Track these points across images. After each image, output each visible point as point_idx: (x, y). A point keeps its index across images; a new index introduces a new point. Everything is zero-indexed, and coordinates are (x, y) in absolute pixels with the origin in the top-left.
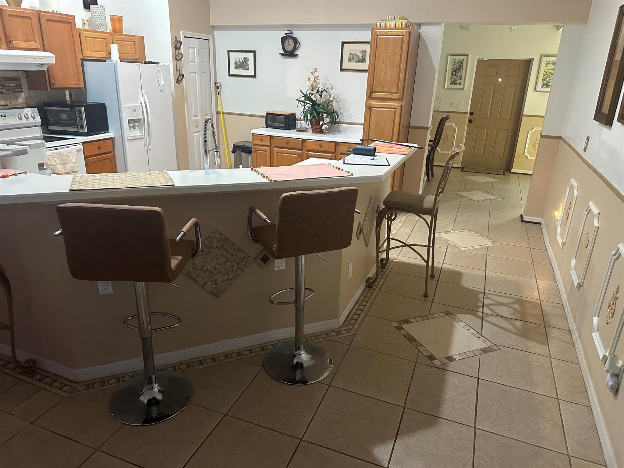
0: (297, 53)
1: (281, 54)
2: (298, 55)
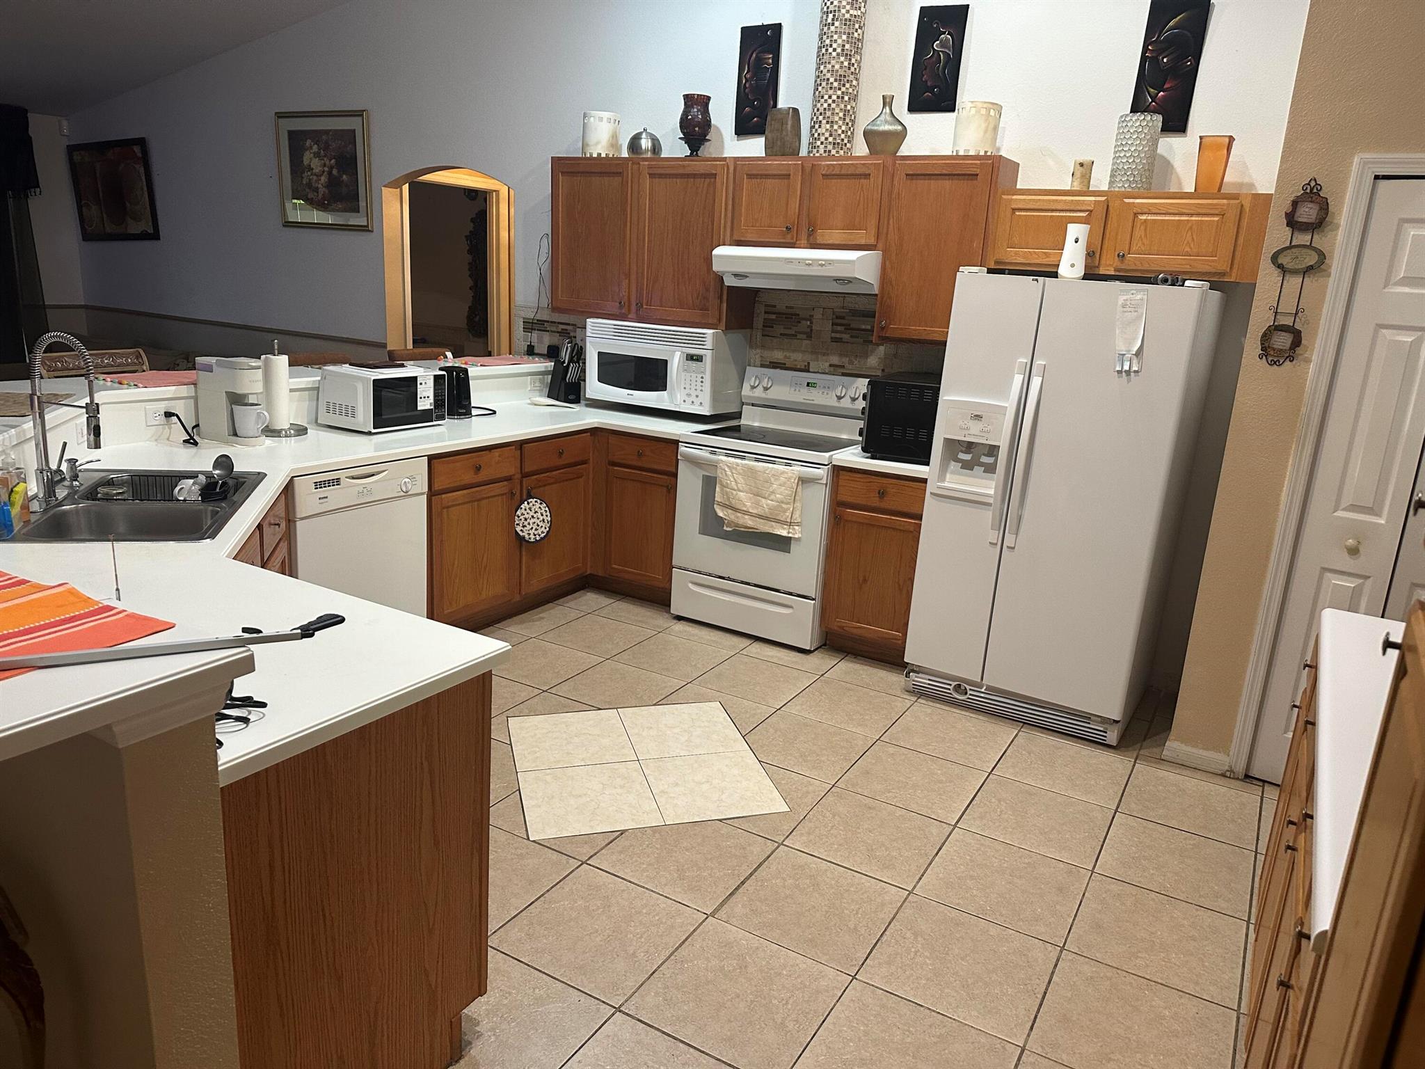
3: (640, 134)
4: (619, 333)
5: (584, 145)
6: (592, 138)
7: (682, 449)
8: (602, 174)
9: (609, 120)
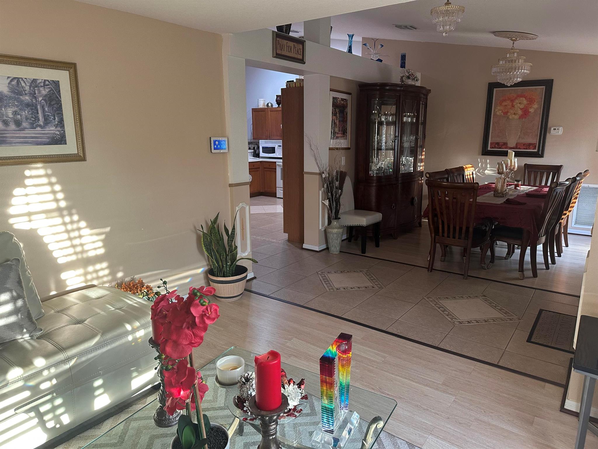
3: (268, 103)
4: (266, 143)
5: (258, 106)
6: (259, 105)
7: (277, 163)
8: (261, 111)
9: (263, 101)
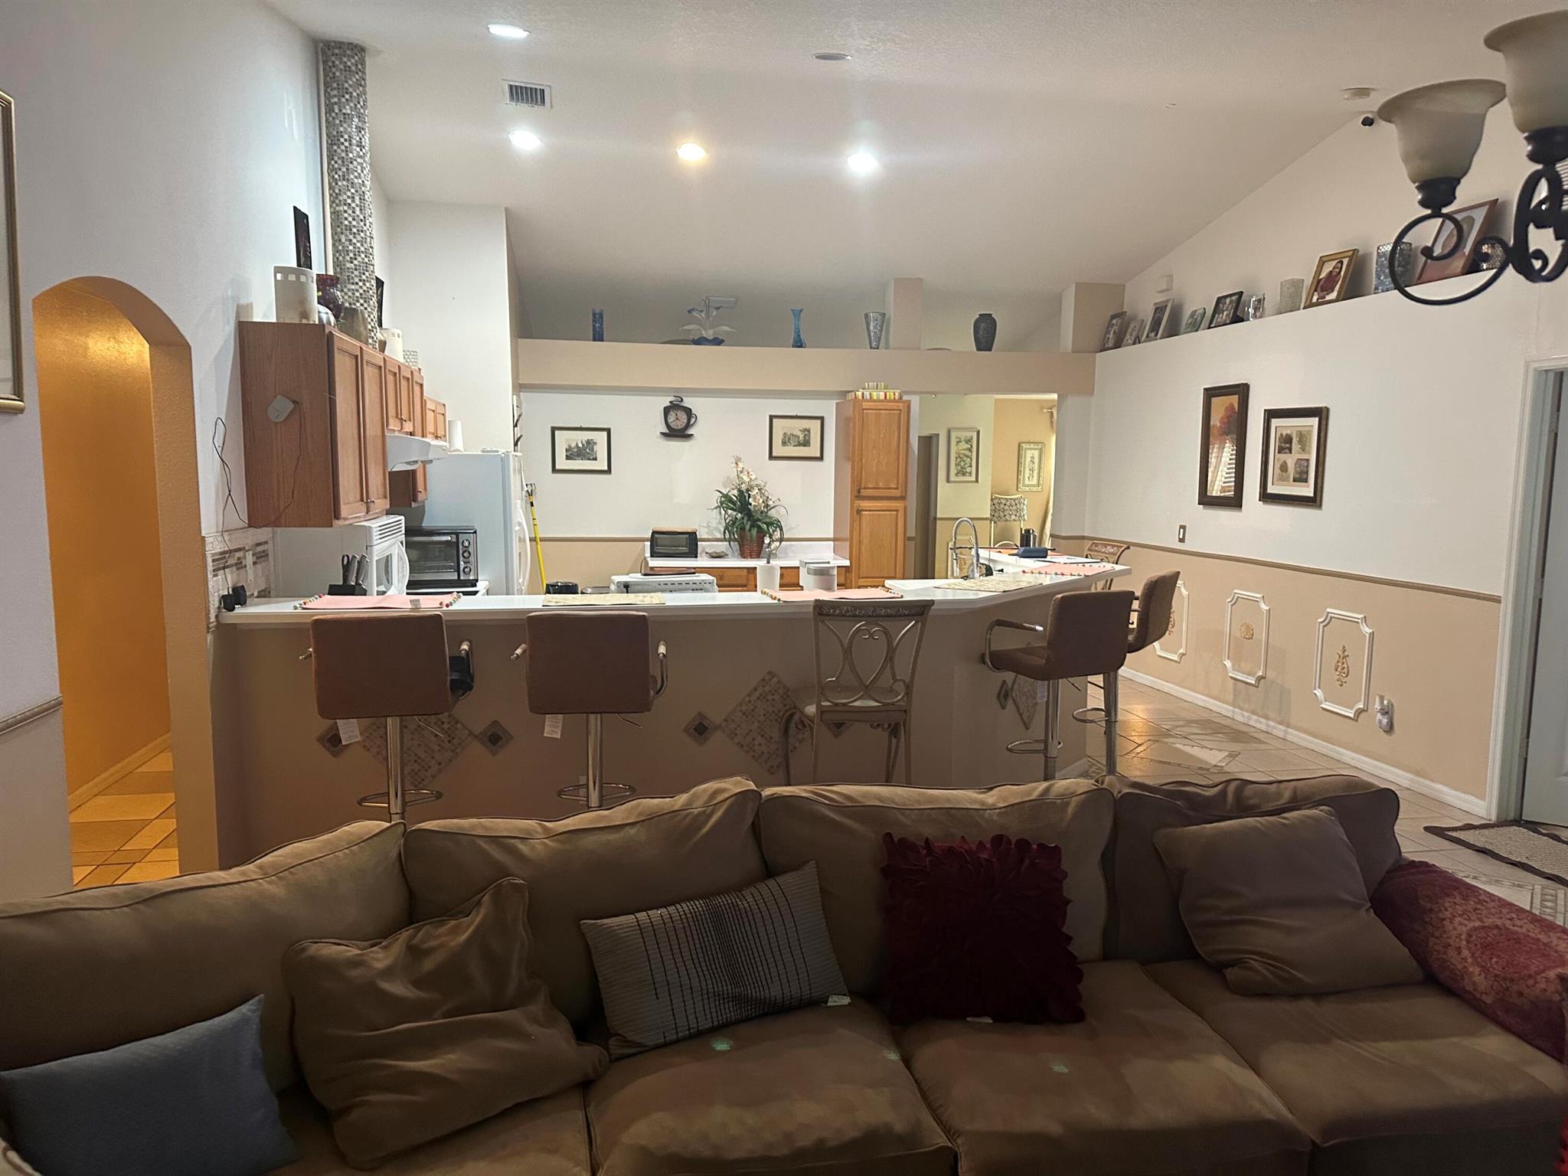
0: (690, 432)
1: (663, 434)
2: (692, 435)
4: (380, 535)
